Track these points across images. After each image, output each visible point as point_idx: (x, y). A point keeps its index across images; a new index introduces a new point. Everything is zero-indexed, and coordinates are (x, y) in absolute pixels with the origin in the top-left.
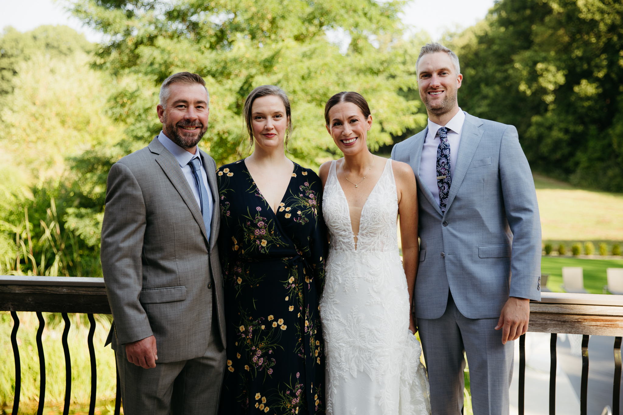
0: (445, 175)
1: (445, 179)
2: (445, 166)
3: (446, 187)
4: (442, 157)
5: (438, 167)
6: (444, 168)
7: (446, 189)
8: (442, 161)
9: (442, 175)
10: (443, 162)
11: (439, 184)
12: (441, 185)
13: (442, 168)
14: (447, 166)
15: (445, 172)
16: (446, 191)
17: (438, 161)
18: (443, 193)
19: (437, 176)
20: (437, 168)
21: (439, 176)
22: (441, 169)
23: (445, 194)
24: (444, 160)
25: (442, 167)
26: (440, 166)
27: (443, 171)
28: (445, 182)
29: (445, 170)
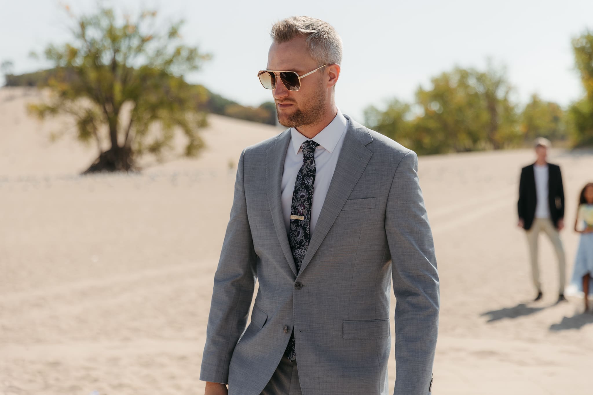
0: (303, 215)
1: (302, 220)
2: (304, 202)
3: (300, 232)
4: (302, 187)
5: (295, 200)
6: (303, 206)
7: (300, 236)
8: (301, 194)
9: (299, 214)
10: (303, 196)
11: (292, 225)
12: (294, 227)
13: (299, 205)
14: (308, 203)
15: (303, 210)
16: (300, 238)
17: (296, 192)
18: (296, 241)
19: (292, 214)
20: (293, 202)
21: (294, 214)
22: (298, 203)
23: (297, 243)
24: (303, 193)
25: (300, 202)
26: (297, 200)
27: (300, 208)
28: (301, 225)
29: (304, 208)
